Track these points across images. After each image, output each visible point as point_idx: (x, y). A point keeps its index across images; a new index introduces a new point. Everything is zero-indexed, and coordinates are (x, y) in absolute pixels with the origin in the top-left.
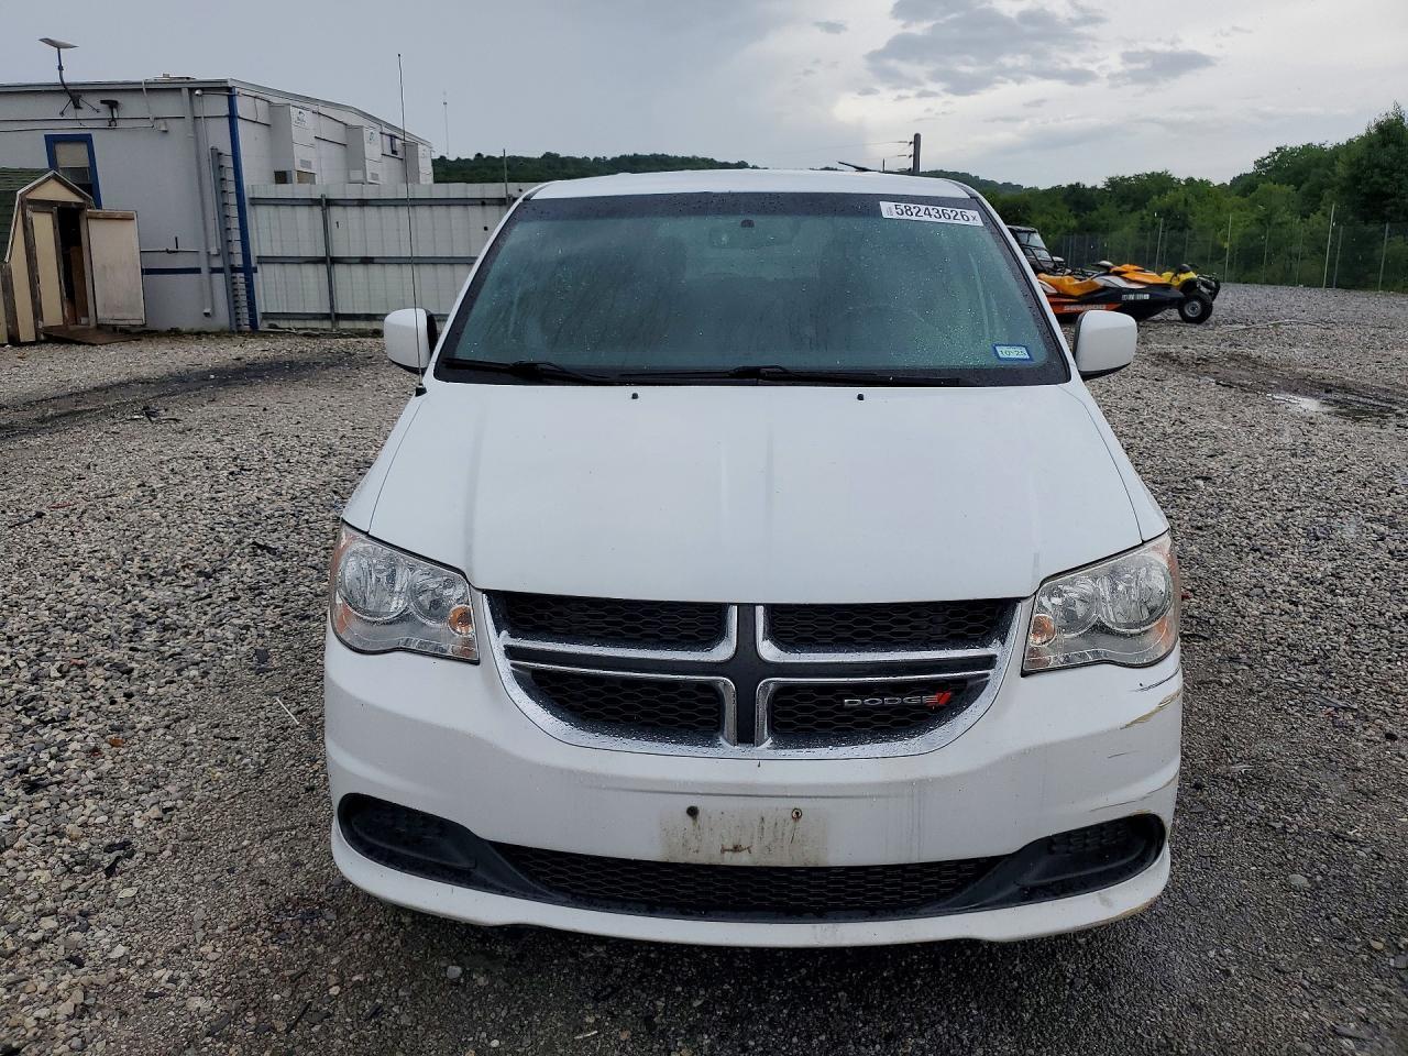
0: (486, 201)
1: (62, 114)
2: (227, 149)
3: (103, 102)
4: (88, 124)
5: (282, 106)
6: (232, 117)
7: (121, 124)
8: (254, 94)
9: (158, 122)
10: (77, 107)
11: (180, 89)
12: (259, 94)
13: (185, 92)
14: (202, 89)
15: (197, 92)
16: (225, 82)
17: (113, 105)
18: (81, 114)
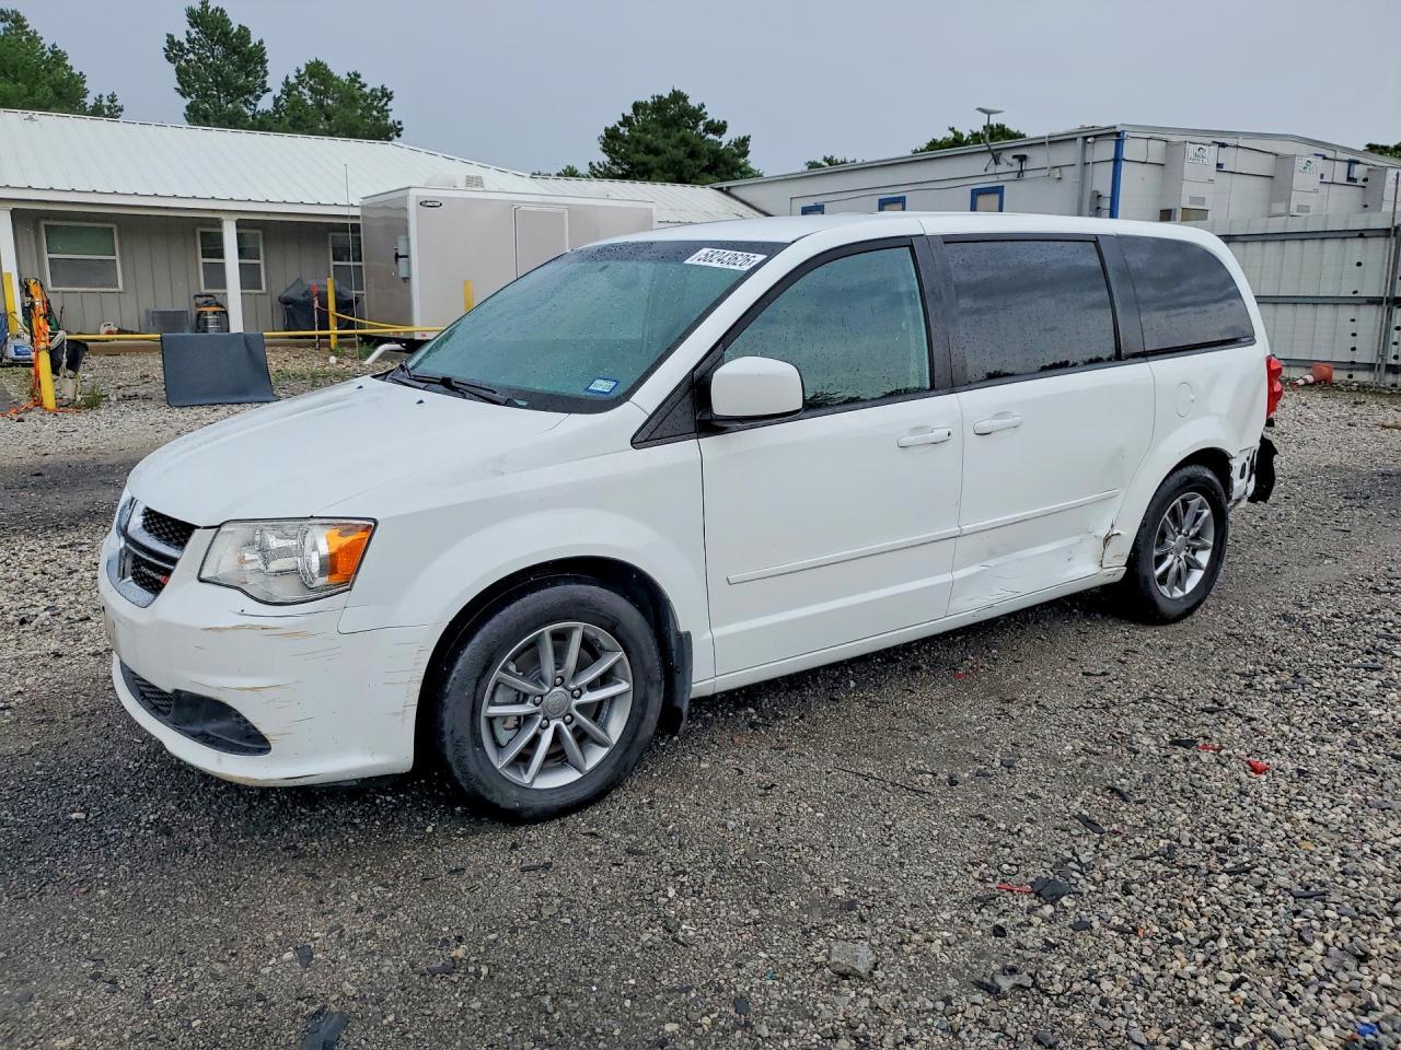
0: (1366, 234)
1: (986, 170)
2: (1106, 191)
3: (1014, 157)
4: (1002, 177)
5: (1180, 144)
6: (1117, 160)
7: (1027, 175)
8: (1148, 136)
9: (1056, 173)
10: (997, 162)
11: (1075, 139)
12: (1151, 134)
13: (1080, 141)
14: (1095, 136)
15: (1089, 140)
16: (1115, 127)
17: (1022, 159)
18: (1000, 169)
